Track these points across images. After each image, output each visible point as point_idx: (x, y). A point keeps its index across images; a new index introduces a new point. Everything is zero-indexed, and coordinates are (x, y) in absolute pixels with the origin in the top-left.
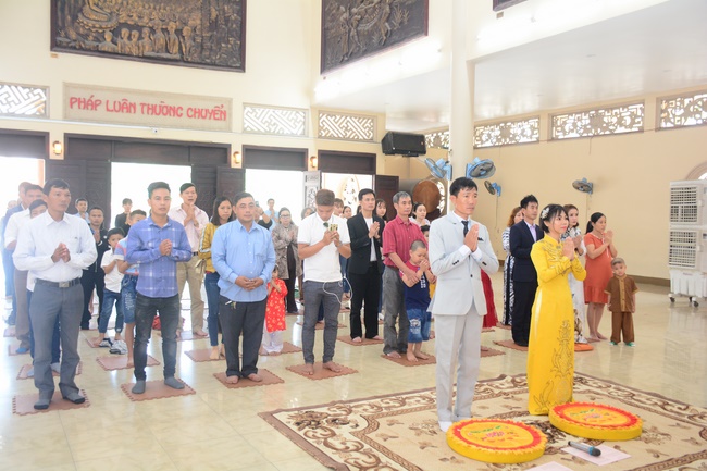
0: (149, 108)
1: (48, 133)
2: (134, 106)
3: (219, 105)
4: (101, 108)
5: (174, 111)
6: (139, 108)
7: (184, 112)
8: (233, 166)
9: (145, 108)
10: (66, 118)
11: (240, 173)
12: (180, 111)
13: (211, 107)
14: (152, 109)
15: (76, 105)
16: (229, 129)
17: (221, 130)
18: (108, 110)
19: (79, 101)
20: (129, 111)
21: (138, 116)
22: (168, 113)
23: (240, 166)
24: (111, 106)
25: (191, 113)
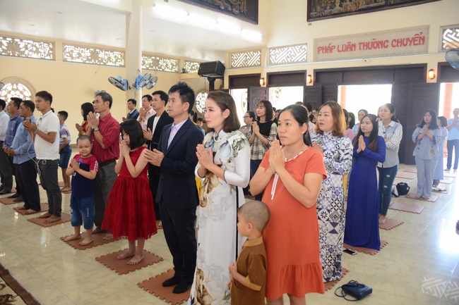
0: (364, 46)
1: (306, 71)
2: (354, 45)
3: (419, 33)
4: (335, 51)
5: (382, 44)
6: (357, 46)
7: (390, 44)
8: (428, 81)
9: (362, 45)
10: (316, 60)
11: (435, 87)
12: (386, 44)
13: (411, 35)
14: (366, 46)
15: (321, 52)
16: (426, 52)
17: (419, 53)
18: (339, 51)
19: (322, 48)
20: (351, 50)
21: (357, 52)
22: (378, 46)
23: (435, 81)
24: (340, 49)
25: (395, 44)
